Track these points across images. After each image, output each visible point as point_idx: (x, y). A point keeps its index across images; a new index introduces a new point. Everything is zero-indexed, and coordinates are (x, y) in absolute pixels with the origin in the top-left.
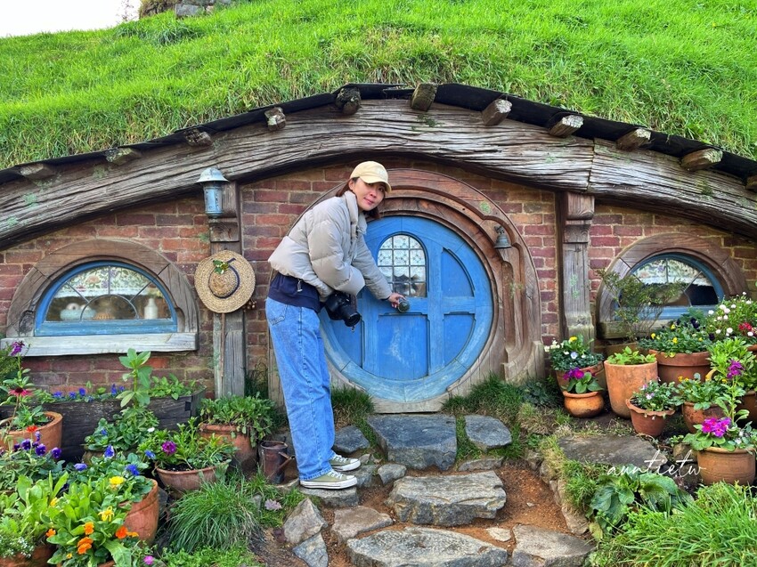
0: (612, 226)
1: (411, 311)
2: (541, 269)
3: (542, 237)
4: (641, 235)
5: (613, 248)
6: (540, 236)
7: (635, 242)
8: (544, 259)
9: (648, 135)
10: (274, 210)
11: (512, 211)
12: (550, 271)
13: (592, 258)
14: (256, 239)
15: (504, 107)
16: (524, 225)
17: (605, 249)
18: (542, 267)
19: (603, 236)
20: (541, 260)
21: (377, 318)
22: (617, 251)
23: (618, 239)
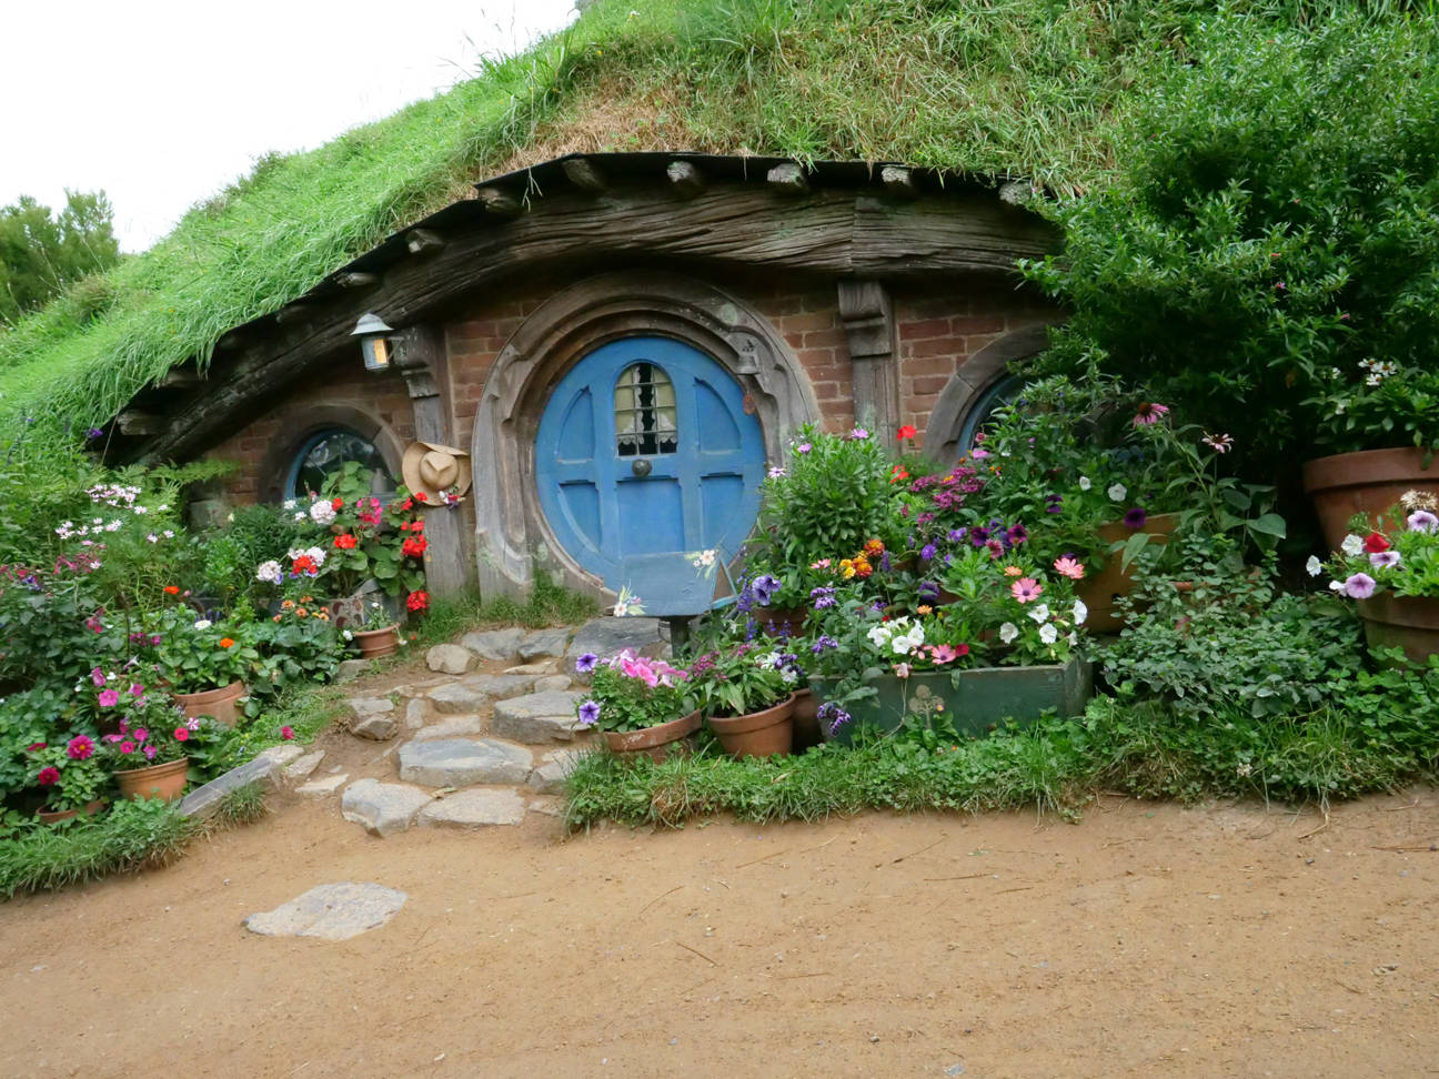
0: (950, 319)
1: (652, 474)
2: (832, 400)
3: (832, 349)
4: (1001, 330)
5: (953, 357)
6: (829, 348)
7: (990, 343)
8: (838, 384)
9: (903, 176)
10: (482, 350)
11: (783, 312)
12: (846, 403)
13: (917, 377)
14: (466, 387)
15: (678, 172)
16: (804, 333)
17: (937, 361)
18: (834, 396)
19: (934, 338)
20: (833, 387)
21: (615, 485)
22: (960, 360)
23: (961, 342)
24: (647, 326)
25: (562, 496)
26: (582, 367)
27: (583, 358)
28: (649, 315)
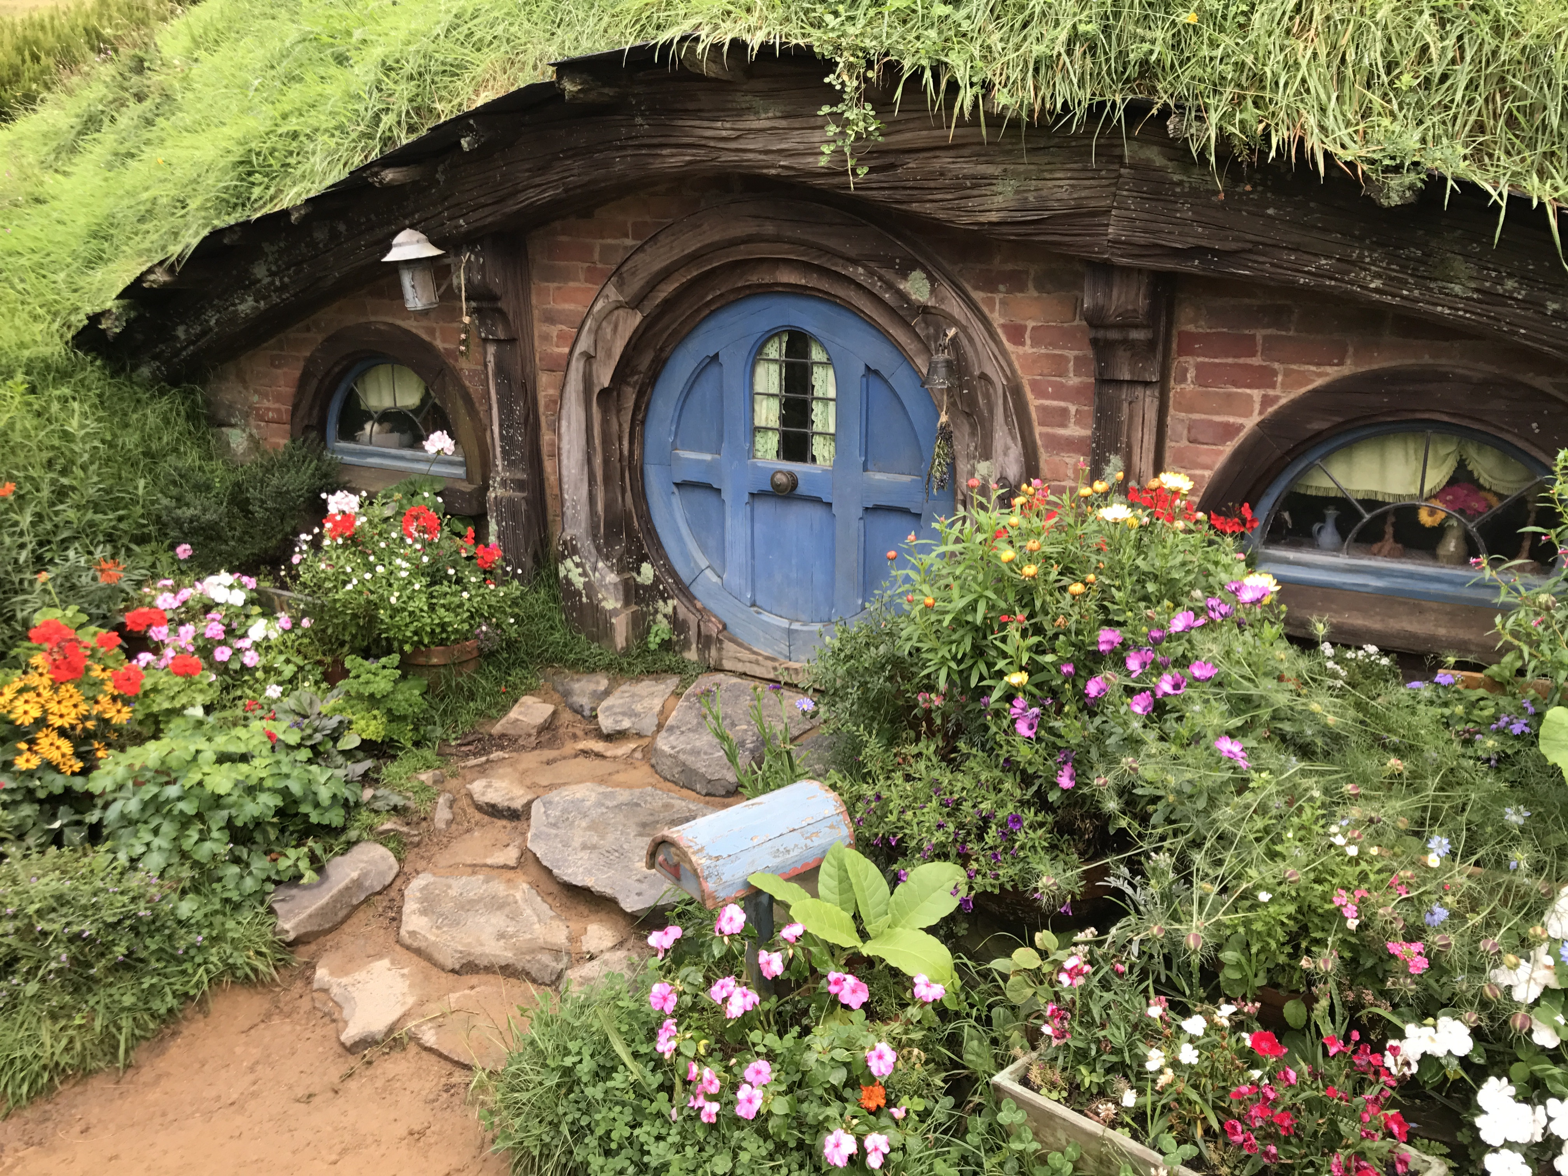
0: (1260, 334)
1: (798, 491)
2: (1061, 432)
3: (1071, 354)
4: (1341, 363)
5: (1256, 394)
6: (1066, 352)
7: (1318, 381)
8: (1073, 409)
10: (575, 280)
11: (1002, 287)
12: (1078, 439)
14: (554, 331)
16: (1031, 324)
17: (1229, 395)
18: (1063, 425)
19: (1230, 360)
20: (1064, 412)
21: (746, 497)
22: (1266, 401)
23: (1275, 373)
24: (803, 282)
25: (677, 501)
26: (712, 324)
27: (712, 312)
28: (807, 267)
